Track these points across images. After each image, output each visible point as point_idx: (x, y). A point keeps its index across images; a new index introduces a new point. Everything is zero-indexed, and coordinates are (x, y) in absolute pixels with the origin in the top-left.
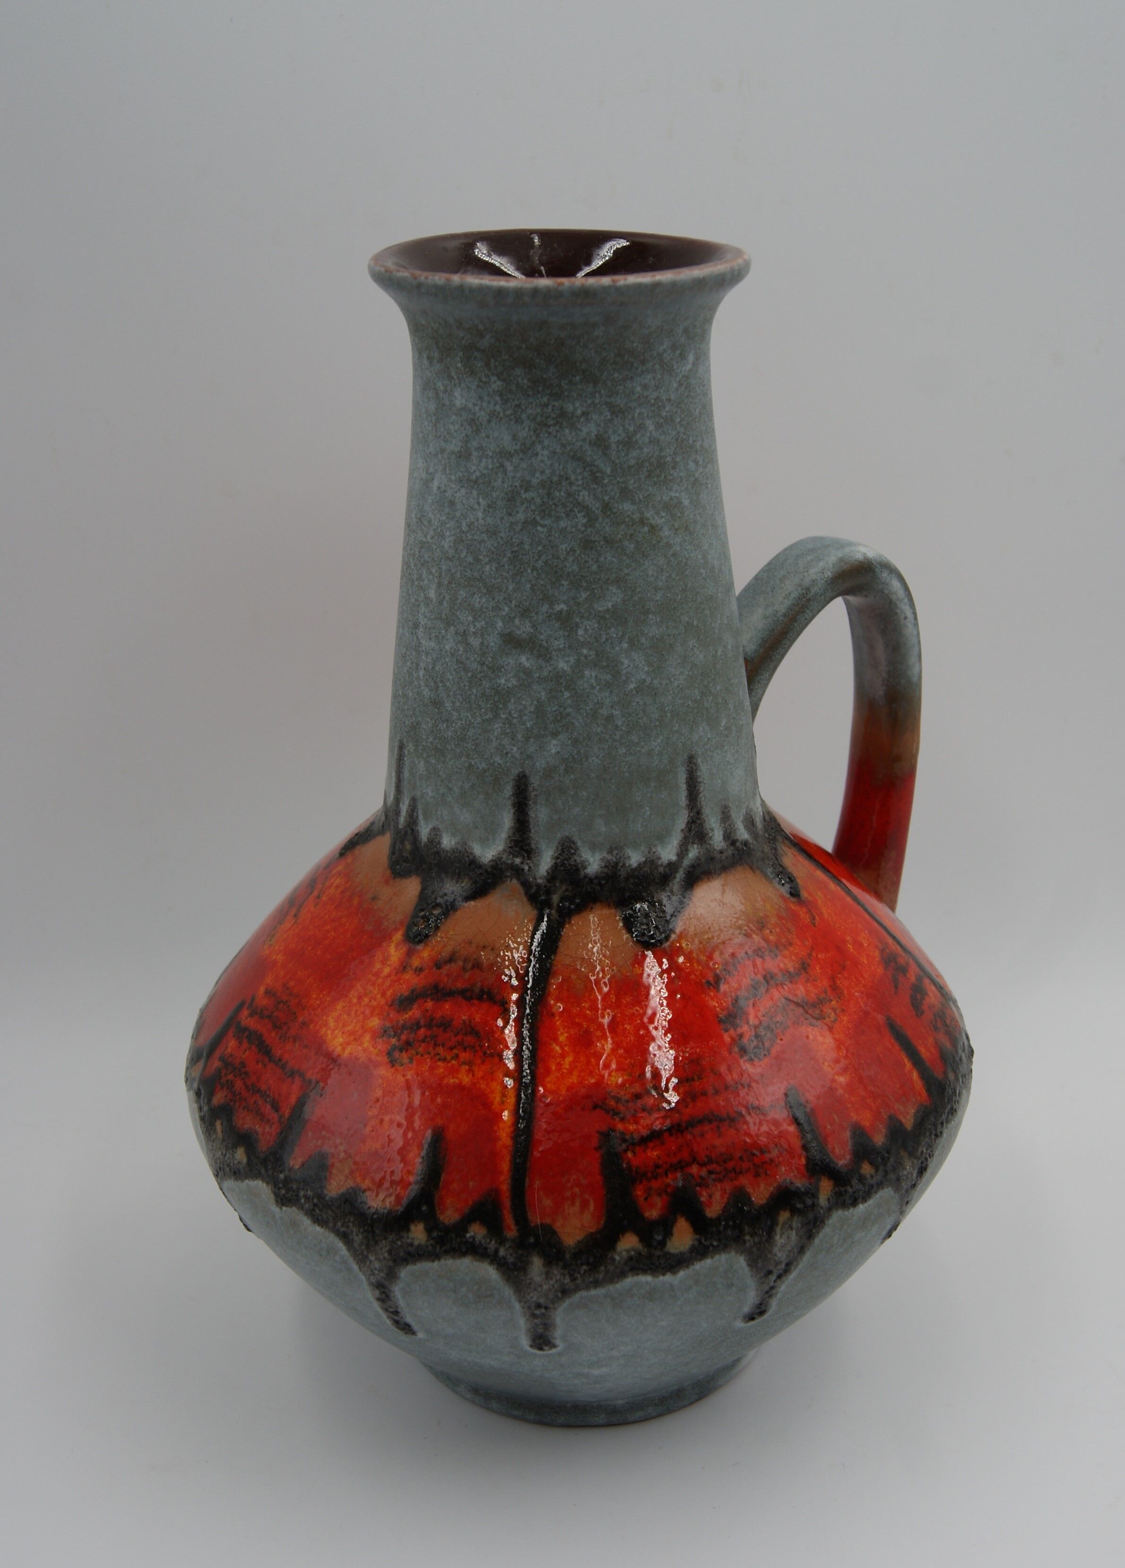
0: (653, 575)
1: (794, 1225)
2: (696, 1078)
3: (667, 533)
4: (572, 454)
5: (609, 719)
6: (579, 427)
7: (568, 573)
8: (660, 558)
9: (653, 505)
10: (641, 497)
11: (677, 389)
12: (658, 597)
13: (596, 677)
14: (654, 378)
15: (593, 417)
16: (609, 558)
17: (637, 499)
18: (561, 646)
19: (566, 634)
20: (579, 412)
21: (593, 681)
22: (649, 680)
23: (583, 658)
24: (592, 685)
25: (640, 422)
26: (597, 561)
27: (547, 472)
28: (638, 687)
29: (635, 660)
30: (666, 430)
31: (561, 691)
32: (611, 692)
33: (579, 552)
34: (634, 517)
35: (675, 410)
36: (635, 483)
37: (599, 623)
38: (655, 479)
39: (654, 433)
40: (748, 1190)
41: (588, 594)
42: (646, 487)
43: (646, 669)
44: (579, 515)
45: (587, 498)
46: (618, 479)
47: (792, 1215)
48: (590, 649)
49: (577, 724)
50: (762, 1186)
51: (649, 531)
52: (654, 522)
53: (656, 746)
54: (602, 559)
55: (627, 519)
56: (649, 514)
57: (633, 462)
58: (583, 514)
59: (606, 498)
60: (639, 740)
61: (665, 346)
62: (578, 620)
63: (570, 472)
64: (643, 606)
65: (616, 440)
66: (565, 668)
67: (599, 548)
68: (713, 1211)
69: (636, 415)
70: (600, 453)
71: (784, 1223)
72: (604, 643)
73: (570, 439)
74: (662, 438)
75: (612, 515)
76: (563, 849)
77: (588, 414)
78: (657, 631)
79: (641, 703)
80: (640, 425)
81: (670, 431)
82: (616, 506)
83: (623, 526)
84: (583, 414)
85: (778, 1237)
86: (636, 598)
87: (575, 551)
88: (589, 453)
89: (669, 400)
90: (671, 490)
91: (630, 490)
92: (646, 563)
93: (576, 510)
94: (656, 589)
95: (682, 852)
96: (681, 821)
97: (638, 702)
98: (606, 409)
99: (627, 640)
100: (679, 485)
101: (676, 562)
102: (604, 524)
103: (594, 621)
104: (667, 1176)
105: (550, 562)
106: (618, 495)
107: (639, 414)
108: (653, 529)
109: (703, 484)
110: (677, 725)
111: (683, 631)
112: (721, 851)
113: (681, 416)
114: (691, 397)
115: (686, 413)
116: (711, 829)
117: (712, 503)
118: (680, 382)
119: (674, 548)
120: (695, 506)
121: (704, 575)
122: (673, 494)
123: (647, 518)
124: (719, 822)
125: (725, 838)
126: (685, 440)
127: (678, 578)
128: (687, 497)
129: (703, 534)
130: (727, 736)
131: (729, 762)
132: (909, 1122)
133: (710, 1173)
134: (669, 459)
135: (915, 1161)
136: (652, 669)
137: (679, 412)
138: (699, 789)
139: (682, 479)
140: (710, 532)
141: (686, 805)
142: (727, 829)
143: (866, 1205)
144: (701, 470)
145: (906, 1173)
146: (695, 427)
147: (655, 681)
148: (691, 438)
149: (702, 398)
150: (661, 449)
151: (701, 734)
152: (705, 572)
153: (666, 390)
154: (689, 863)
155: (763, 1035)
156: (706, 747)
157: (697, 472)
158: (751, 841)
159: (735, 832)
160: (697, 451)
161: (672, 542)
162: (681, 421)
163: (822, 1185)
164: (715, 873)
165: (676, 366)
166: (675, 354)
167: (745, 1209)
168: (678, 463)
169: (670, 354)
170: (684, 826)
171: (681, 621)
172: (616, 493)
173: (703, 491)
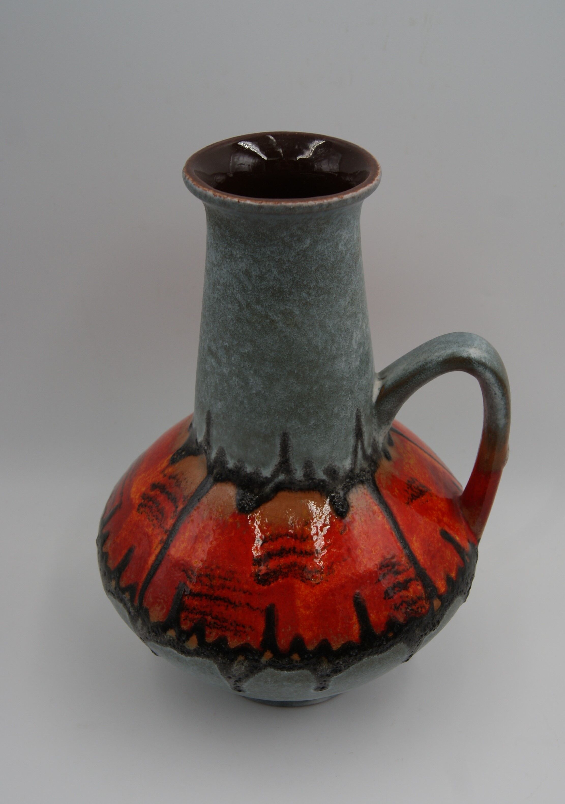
0: (270, 344)
1: (245, 664)
2: (229, 579)
3: (281, 325)
4: (235, 275)
5: (242, 403)
6: (238, 263)
7: (230, 330)
8: (275, 336)
9: (274, 310)
10: (267, 305)
11: (295, 256)
12: (273, 354)
13: (238, 381)
14: (278, 249)
15: (245, 260)
16: (247, 329)
17: (264, 305)
18: (225, 362)
19: (227, 357)
20: (238, 256)
22: (263, 392)
23: (233, 371)
24: (235, 384)
25: (269, 269)
26: (242, 329)
27: (226, 279)
28: (257, 393)
29: (256, 380)
30: (285, 275)
31: (224, 382)
32: (244, 391)
33: (235, 322)
34: (262, 313)
35: (293, 266)
36: (264, 297)
37: (241, 357)
38: (276, 298)
39: (277, 275)
40: (228, 639)
41: (237, 342)
42: (270, 300)
43: (262, 386)
44: (236, 305)
45: (240, 298)
46: (255, 293)
47: (245, 659)
48: (236, 368)
49: (228, 399)
50: (236, 640)
51: (270, 322)
52: (274, 318)
53: (264, 423)
54: (244, 328)
55: (258, 314)
56: (271, 314)
57: (263, 287)
58: (238, 305)
59: (249, 301)
60: (256, 417)
61: (285, 234)
62: (232, 353)
63: (233, 283)
64: (263, 357)
65: (255, 274)
66: (226, 372)
67: (243, 323)
68: (210, 640)
69: (267, 265)
70: (247, 279)
71: (240, 661)
72: (242, 367)
73: (234, 267)
74: (283, 279)
75: (251, 310)
76: (220, 451)
77: (242, 258)
78: (270, 370)
79: (258, 401)
80: (269, 270)
81: (288, 276)
82: (253, 306)
83: (256, 316)
84: (240, 257)
85: (235, 665)
86: (260, 352)
87: (233, 321)
88: (242, 277)
89: (289, 261)
90: (286, 305)
91: (261, 300)
92: (267, 337)
93: (235, 302)
94: (272, 351)
95: (275, 474)
96: (276, 460)
97: (256, 400)
98: (251, 259)
99: (253, 370)
100: (292, 303)
101: (286, 340)
102: (247, 312)
103: (239, 356)
104: (196, 615)
105: (224, 322)
106: (254, 301)
107: (268, 265)
108: (272, 321)
109: (314, 305)
110: (278, 417)
111: (287, 374)
112: (300, 481)
113: (297, 270)
114: (308, 261)
115: (302, 269)
116: (295, 470)
117: (322, 314)
118: (298, 253)
119: (285, 333)
120: (304, 315)
121: (307, 350)
122: (287, 307)
123: (269, 316)
124: (302, 467)
125: (304, 475)
126: (299, 282)
127: (286, 348)
128: (298, 310)
129: (310, 330)
130: (314, 429)
131: (315, 441)
132: (336, 646)
133: (215, 623)
134: (286, 289)
135: (331, 665)
136: (265, 387)
137: (296, 267)
138: (288, 449)
139: (295, 301)
140: (317, 329)
141: (279, 454)
142: (307, 472)
143: (290, 672)
144: (313, 298)
145: (322, 668)
146: (310, 276)
147: (266, 393)
148: (305, 281)
149: (320, 261)
150: (281, 284)
151: (293, 424)
152: (308, 348)
153: (287, 256)
154: (278, 481)
155: (271, 575)
156: (296, 431)
157: (309, 298)
158: (328, 481)
159: (314, 474)
160: (310, 288)
161: (284, 330)
162: (297, 272)
163: (266, 653)
164: (294, 490)
165: (294, 245)
166: (293, 239)
167: (223, 646)
168: (293, 293)
169: (289, 239)
170: (277, 464)
171: (285, 369)
172: (253, 300)
173: (313, 308)
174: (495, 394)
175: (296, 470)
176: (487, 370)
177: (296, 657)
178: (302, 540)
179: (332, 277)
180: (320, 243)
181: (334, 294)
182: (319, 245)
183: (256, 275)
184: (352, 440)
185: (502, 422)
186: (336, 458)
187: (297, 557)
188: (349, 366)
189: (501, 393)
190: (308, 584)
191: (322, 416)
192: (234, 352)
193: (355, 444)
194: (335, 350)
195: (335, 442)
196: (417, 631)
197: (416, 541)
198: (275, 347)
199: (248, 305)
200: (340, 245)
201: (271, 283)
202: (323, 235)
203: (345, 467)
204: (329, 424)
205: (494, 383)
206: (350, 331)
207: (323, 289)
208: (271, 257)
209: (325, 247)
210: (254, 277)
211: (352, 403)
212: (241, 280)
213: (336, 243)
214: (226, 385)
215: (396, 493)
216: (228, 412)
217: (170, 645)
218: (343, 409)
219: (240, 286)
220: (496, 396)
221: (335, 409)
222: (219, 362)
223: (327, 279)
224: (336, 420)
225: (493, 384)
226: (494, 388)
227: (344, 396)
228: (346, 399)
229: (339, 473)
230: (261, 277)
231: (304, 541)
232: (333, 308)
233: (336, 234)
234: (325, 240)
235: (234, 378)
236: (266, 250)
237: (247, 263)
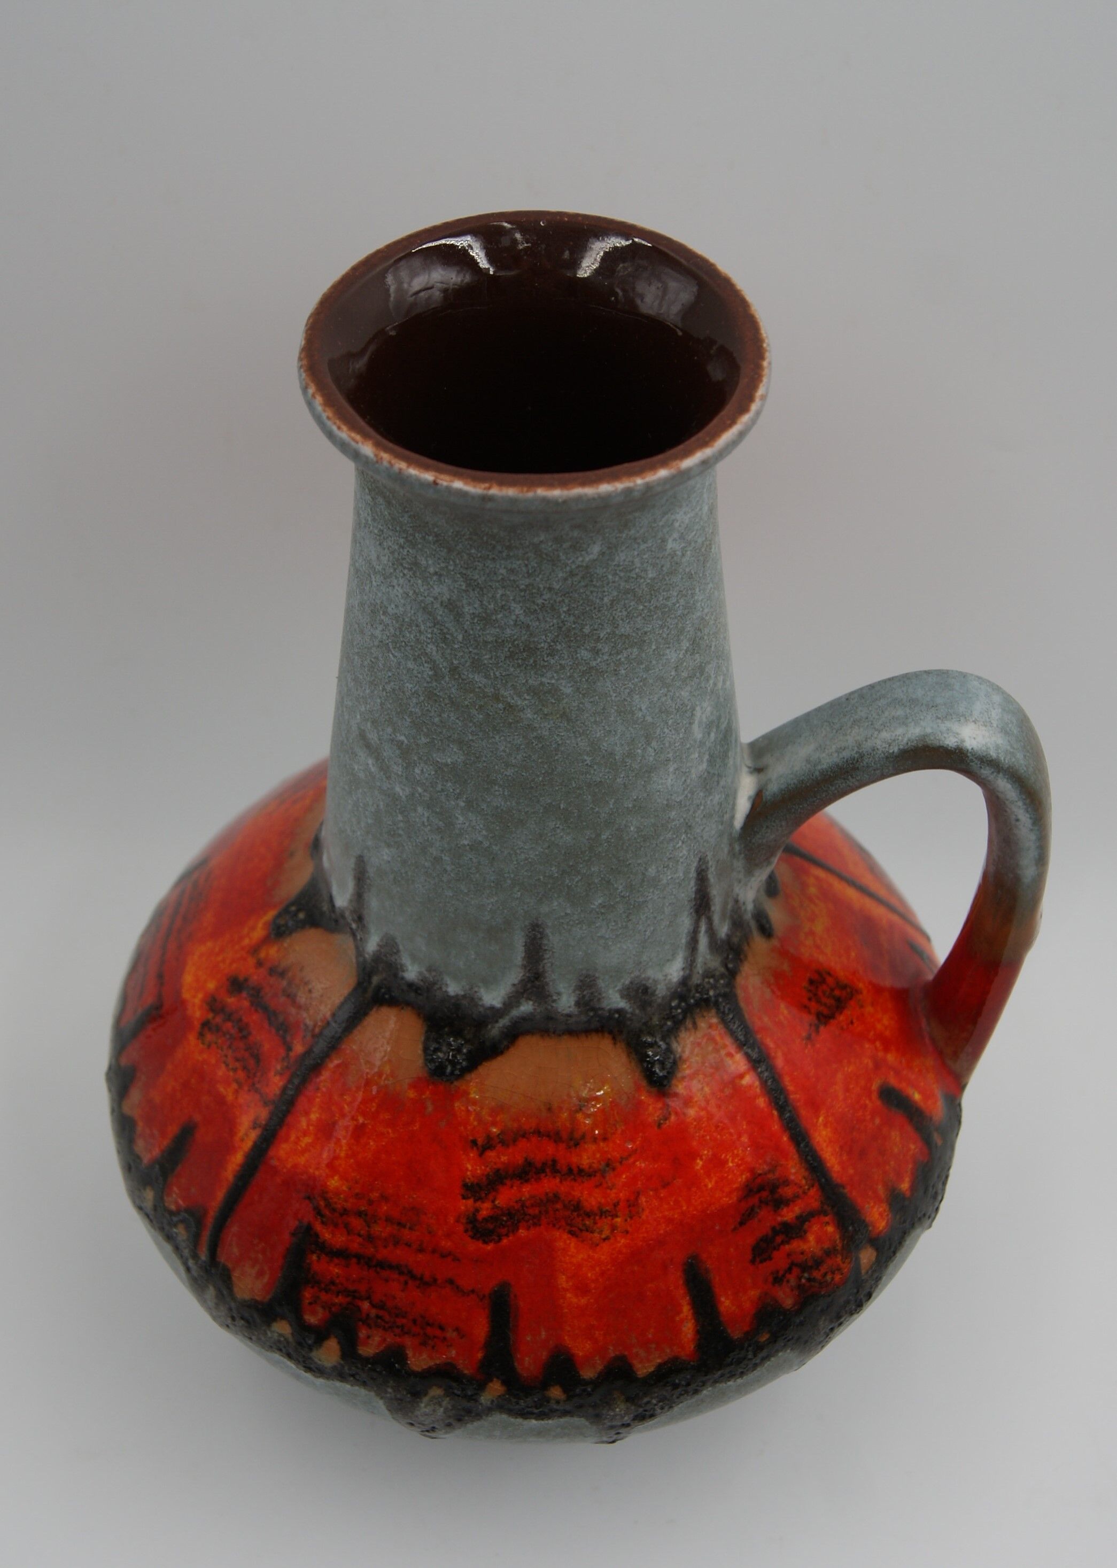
0: (504, 751)
1: (444, 1403)
2: (408, 1225)
3: (529, 715)
4: (423, 605)
5: (437, 860)
6: (431, 583)
7: (411, 712)
8: (516, 737)
9: (513, 685)
10: (497, 673)
11: (566, 579)
12: (509, 772)
13: (428, 817)
14: (526, 565)
15: (446, 581)
16: (452, 718)
17: (492, 674)
18: (399, 773)
19: (405, 765)
20: (432, 570)
21: (425, 820)
22: (486, 844)
23: (417, 795)
24: (423, 822)
25: (503, 603)
26: (440, 715)
27: (401, 609)
28: (472, 845)
29: (471, 821)
30: (541, 617)
31: (395, 812)
32: (442, 837)
33: (422, 698)
34: (486, 690)
35: (559, 599)
36: (491, 658)
37: (436, 771)
38: (520, 661)
39: (522, 617)
40: (408, 1352)
41: (428, 740)
42: (505, 666)
43: (484, 832)
44: (426, 665)
45: (434, 653)
46: (471, 649)
47: (446, 1395)
48: (425, 791)
49: (406, 847)
50: (424, 1356)
51: (505, 709)
52: (513, 701)
53: (488, 904)
54: (445, 715)
55: (477, 690)
56: (506, 693)
57: (490, 639)
58: (429, 666)
59: (455, 662)
60: (469, 891)
61: (542, 538)
62: (416, 759)
63: (420, 620)
64: (488, 776)
65: (471, 611)
66: (401, 794)
67: (443, 705)
68: (367, 1350)
69: (498, 596)
70: (452, 617)
71: (434, 1397)
72: (439, 792)
73: (422, 590)
74: (535, 624)
75: (460, 681)
76: (386, 943)
77: (441, 575)
78: (503, 803)
79: (475, 860)
80: (503, 607)
81: (548, 619)
82: (466, 673)
83: (472, 695)
84: (436, 573)
85: (423, 1405)
86: (480, 766)
87: (419, 695)
88: (441, 613)
89: (550, 589)
90: (542, 676)
91: (485, 664)
92: (497, 737)
93: (423, 659)
94: (507, 765)
95: (512, 1002)
96: (514, 976)
97: (471, 859)
98: (462, 579)
99: (464, 799)
100: (556, 672)
101: (540, 745)
102: (450, 685)
103: (431, 767)
104: (337, 1296)
105: (396, 692)
106: (468, 664)
107: (502, 595)
108: (510, 708)
109: (607, 672)
110: (519, 893)
111: (541, 811)
112: (569, 1016)
113: (569, 605)
114: (595, 586)
115: (581, 602)
116: (556, 993)
117: (625, 688)
118: (571, 572)
119: (539, 732)
120: (584, 695)
121: (588, 762)
122: (544, 680)
123: (502, 696)
124: (572, 988)
125: (578, 1004)
126: (574, 628)
127: (540, 761)
128: (569, 685)
129: (595, 722)
130: (602, 913)
131: (602, 937)
132: (643, 1369)
133: (378, 1317)
134: (542, 645)
135: (633, 1408)
136: (491, 835)
137: (566, 601)
138: (543, 956)
139: (563, 667)
140: (612, 719)
141: (523, 965)
142: (584, 996)
143: (542, 1422)
144: (605, 657)
145: (612, 1414)
146: (599, 615)
147: (494, 847)
148: (588, 627)
149: (623, 584)
150: (531, 634)
151: (554, 908)
152: (590, 759)
153: (546, 579)
154: (518, 1015)
155: (503, 1220)
156: (561, 921)
157: (595, 660)
158: (630, 1010)
159: (599, 1000)
160: (598, 639)
161: (537, 725)
162: (568, 610)
163: (491, 1384)
164: (554, 1033)
165: (563, 557)
166: (562, 545)
167: (396, 1365)
168: (558, 651)
169: (552, 546)
170: (516, 982)
171: (538, 801)
172: (466, 661)
173: (604, 679)
174: (1017, 820)
175: (559, 994)
176: (1001, 775)
177: (556, 1392)
178: (572, 1143)
179: (650, 611)
180: (623, 548)
181: (654, 644)
182: (622, 551)
183: (473, 614)
184: (686, 922)
185: (1028, 872)
186: (650, 964)
187: (561, 1182)
188: (683, 779)
189: (1031, 818)
190: (583, 1241)
191: (620, 887)
192: (420, 758)
193: (692, 928)
194: (653, 754)
195: (647, 933)
196: (821, 1323)
197: (825, 1125)
198: (515, 758)
199: (454, 670)
200: (670, 541)
201: (508, 631)
202: (632, 532)
203: (669, 977)
204: (635, 901)
205: (1017, 800)
206: (688, 708)
207: (628, 637)
208: (510, 580)
209: (636, 553)
210: (468, 617)
211: (689, 851)
212: (439, 618)
213: (660, 541)
214: (400, 817)
215: (781, 1017)
216: (406, 872)
217: (280, 1350)
218: (668, 866)
219: (435, 630)
220: (1018, 823)
221: (650, 870)
222: (385, 769)
223: (637, 617)
224: (651, 890)
225: (1012, 802)
226: (1015, 809)
227: (671, 840)
228: (674, 846)
229: (655, 991)
230: (486, 619)
231: (576, 1145)
232: (650, 672)
233: (661, 524)
234: (635, 539)
235: (420, 809)
236: (498, 566)
237: (452, 588)
